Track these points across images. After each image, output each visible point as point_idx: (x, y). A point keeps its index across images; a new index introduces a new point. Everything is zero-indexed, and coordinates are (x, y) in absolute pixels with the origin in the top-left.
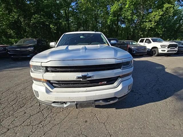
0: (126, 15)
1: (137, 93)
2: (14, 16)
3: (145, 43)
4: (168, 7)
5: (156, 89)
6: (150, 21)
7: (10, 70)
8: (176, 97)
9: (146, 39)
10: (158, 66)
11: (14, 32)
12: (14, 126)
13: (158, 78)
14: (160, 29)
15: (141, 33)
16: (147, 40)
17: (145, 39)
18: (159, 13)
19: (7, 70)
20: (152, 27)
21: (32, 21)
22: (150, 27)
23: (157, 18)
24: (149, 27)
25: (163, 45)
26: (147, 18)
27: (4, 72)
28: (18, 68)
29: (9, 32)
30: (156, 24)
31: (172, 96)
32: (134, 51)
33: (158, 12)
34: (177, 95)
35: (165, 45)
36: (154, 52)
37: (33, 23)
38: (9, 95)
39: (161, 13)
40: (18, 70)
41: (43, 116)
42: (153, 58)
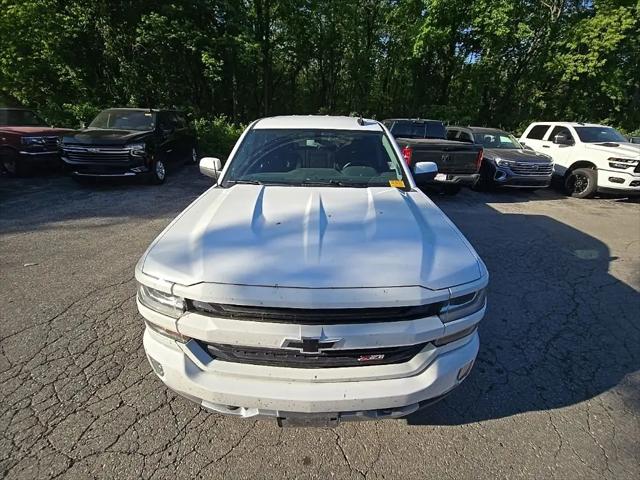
0: (487, 21)
1: (490, 363)
2: (76, 17)
3: (550, 143)
5: (562, 354)
6: (583, 49)
7: (70, 228)
8: (626, 395)
9: (556, 127)
10: (585, 247)
11: (79, 75)
12: (88, 452)
13: (578, 304)
14: (616, 84)
15: (539, 94)
16: (557, 130)
17: (553, 125)
18: (619, 20)
19: (61, 223)
20: (587, 73)
21: (138, 39)
22: (578, 75)
23: (612, 39)
24: (575, 71)
25: (617, 160)
26: (572, 35)
27: (53, 233)
28: (97, 221)
29: (61, 75)
30: (604, 62)
31: (613, 390)
32: (500, 174)
33: (616, 18)
34: (634, 386)
35: (627, 161)
36: (579, 183)
37: (143, 43)
38: (73, 330)
39: (628, 23)
40: (97, 226)
41: (176, 422)
42: (572, 204)
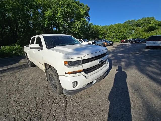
4: (83, 20)
6: (76, 28)
9: (79, 40)
18: (79, 23)
24: (76, 31)
25: (89, 43)
30: (79, 30)
